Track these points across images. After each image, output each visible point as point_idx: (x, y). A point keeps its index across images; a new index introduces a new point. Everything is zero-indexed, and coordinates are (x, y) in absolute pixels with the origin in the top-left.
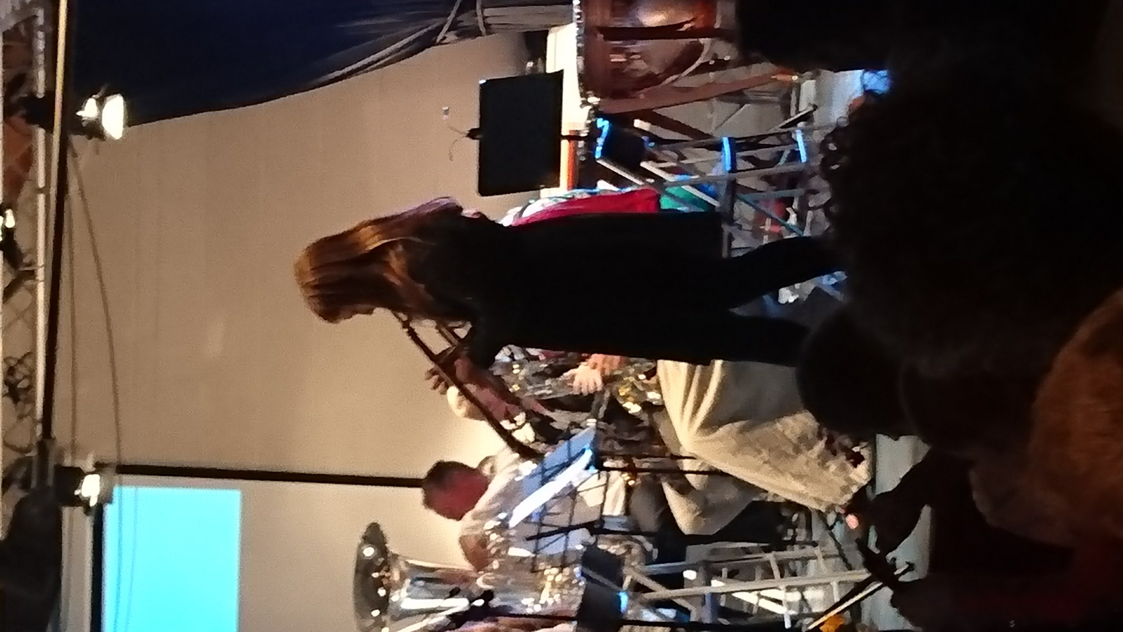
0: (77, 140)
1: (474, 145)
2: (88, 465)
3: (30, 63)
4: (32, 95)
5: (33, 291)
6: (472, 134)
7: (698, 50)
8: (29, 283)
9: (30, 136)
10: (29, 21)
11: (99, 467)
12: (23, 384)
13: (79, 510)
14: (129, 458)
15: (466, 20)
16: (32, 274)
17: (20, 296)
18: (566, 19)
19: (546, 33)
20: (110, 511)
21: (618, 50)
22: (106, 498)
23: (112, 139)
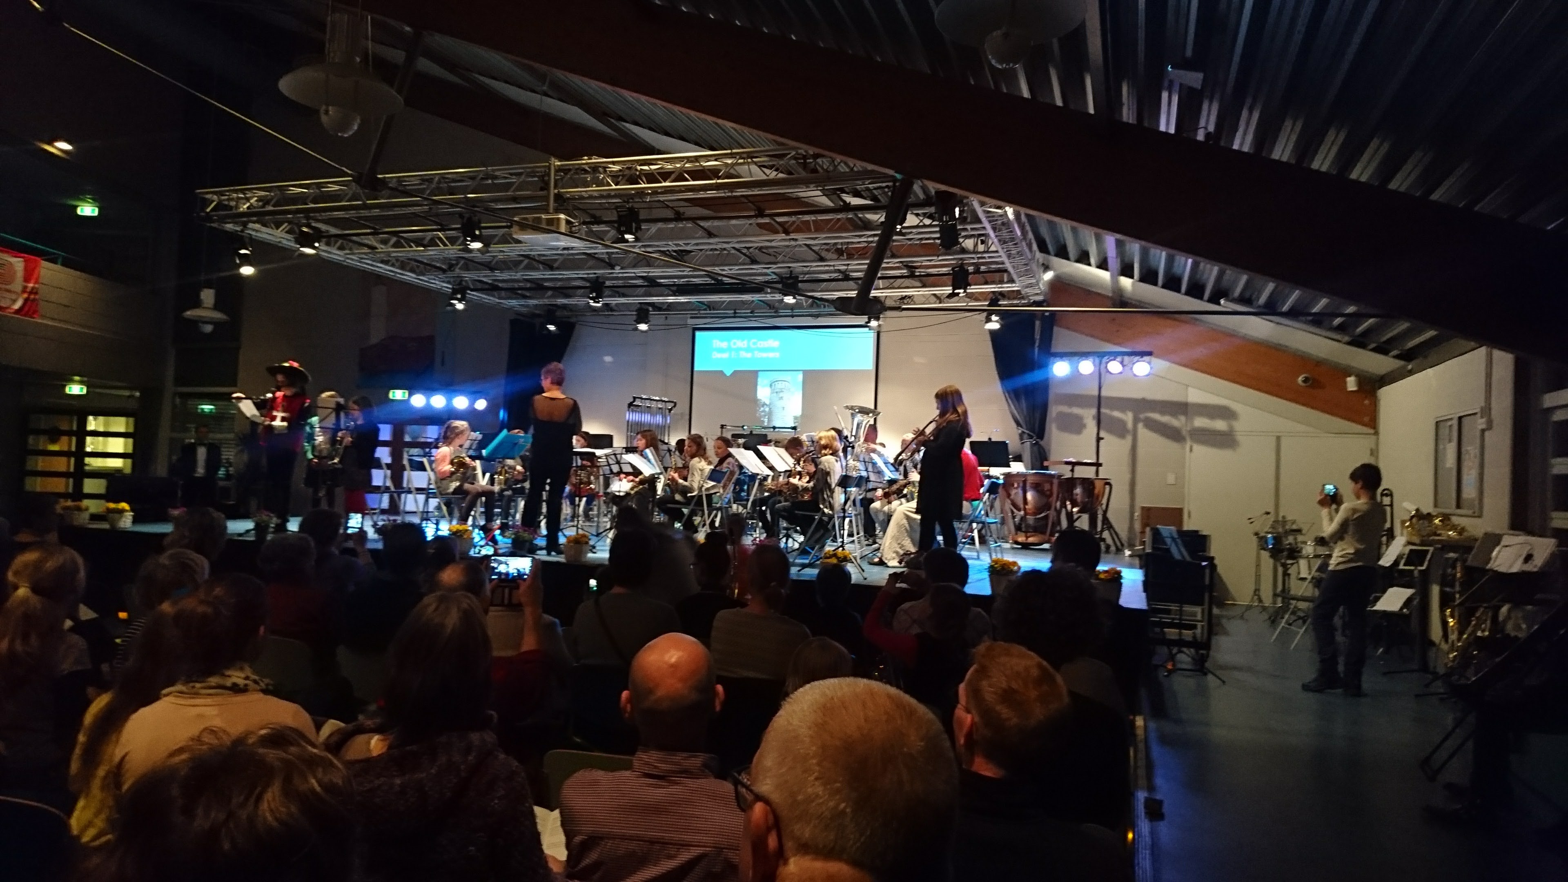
0: (985, 314)
1: (986, 440)
2: (880, 322)
3: (1009, 299)
4: (999, 300)
5: (935, 303)
6: (990, 439)
7: (1019, 510)
8: (938, 301)
9: (985, 300)
10: (1023, 298)
11: (879, 326)
12: (906, 302)
13: (867, 320)
14: (882, 334)
15: (1025, 436)
16: (940, 303)
17: (934, 299)
18: (1027, 468)
19: (1021, 461)
20: (867, 329)
21: (1018, 484)
22: (870, 328)
23: (984, 326)
